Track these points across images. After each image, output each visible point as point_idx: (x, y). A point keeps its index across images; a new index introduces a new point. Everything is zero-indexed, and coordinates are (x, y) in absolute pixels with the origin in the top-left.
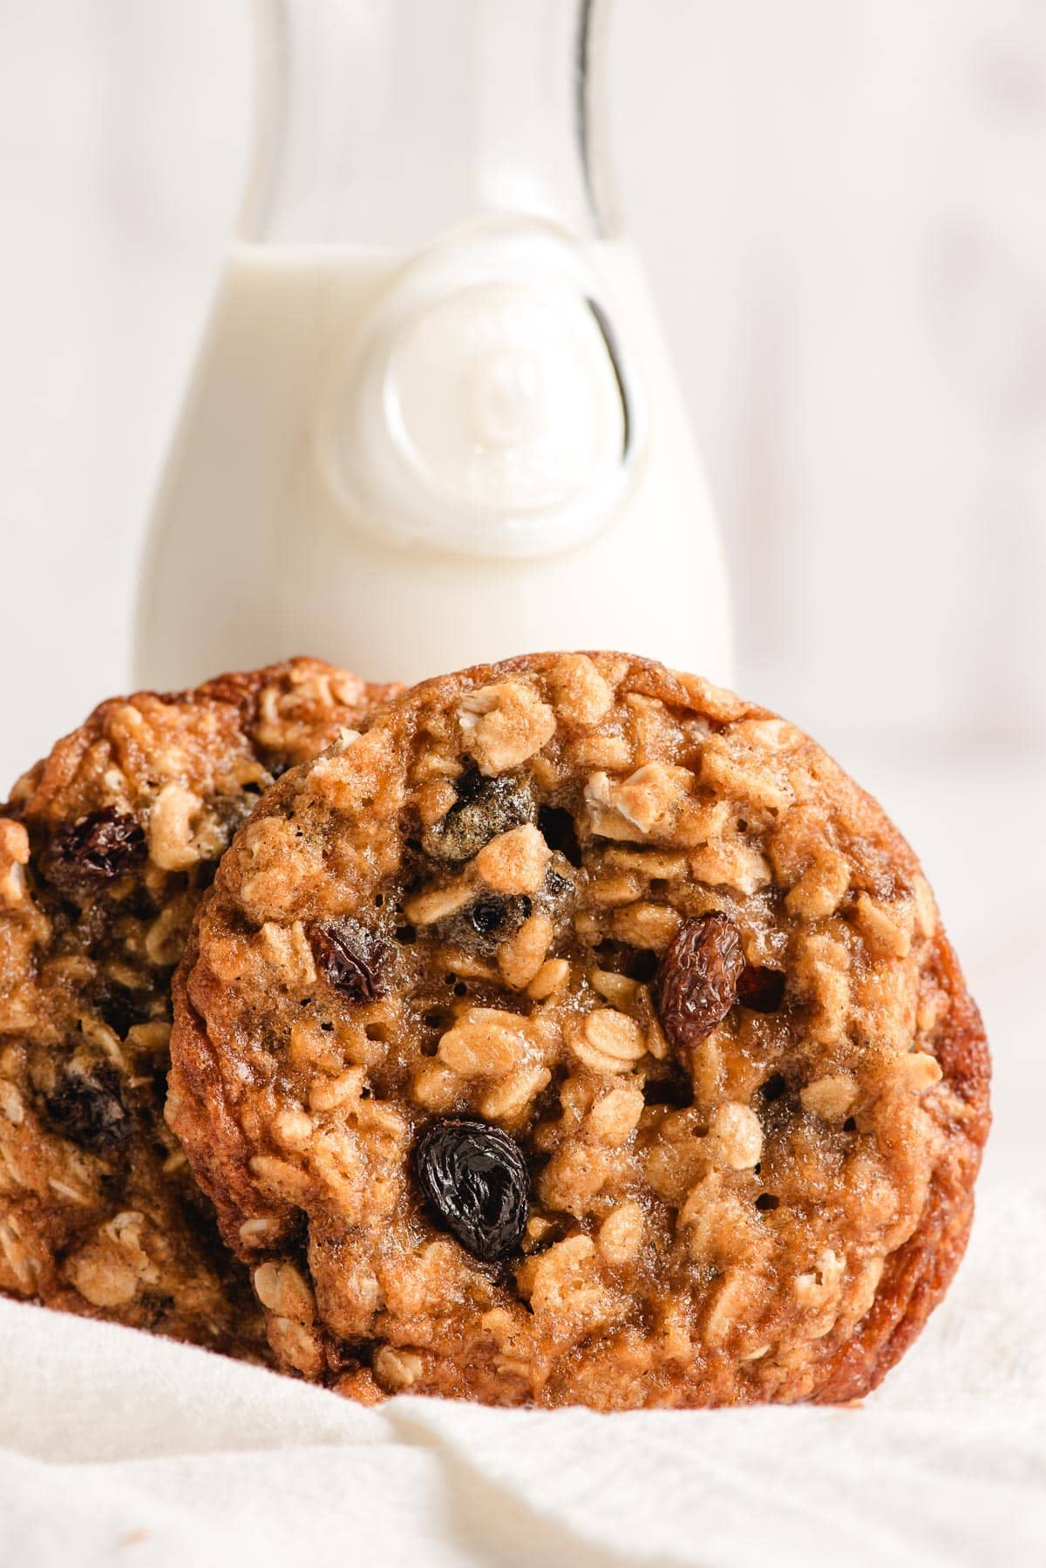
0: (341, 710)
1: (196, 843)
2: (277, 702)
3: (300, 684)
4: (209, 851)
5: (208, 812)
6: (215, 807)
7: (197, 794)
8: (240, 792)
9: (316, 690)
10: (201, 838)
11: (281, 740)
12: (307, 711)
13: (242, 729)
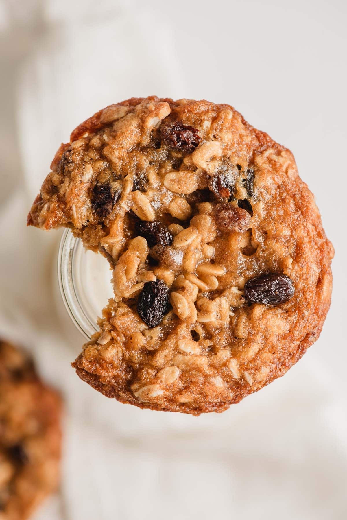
0: (284, 174)
1: (208, 163)
2: (271, 154)
3: (282, 156)
4: (209, 169)
5: (221, 160)
6: (224, 160)
7: (223, 152)
8: (235, 165)
9: (284, 163)
10: (211, 164)
11: (260, 164)
12: (275, 165)
13: (254, 150)
